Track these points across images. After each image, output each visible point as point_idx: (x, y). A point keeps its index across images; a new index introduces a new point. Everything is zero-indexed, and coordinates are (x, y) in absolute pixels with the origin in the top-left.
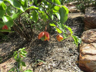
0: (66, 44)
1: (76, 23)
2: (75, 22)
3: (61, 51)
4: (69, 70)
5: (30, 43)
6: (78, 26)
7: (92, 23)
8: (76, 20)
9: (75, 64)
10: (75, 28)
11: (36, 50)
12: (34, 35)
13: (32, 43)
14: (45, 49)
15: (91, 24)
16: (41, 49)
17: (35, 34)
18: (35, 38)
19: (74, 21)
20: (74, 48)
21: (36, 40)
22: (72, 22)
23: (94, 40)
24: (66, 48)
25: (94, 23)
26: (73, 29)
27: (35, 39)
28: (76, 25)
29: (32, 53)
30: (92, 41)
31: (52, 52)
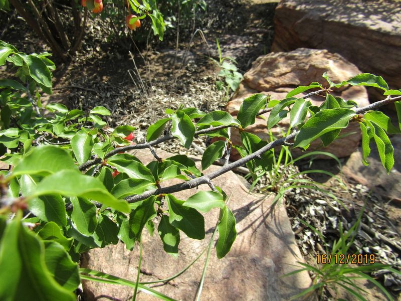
0: (195, 87)
1: (255, 27)
2: (252, 22)
3: (173, 106)
4: (179, 151)
5: (67, 65)
6: (258, 37)
7: (292, 33)
8: (259, 15)
9: (201, 140)
10: (244, 42)
11: (88, 91)
12: (87, 41)
13: (75, 67)
14: (119, 93)
15: (290, 34)
16: (108, 90)
17: (91, 38)
18: (88, 52)
19: (252, 16)
20: (217, 103)
21: (92, 59)
22: (245, 20)
23: (273, 84)
24: (190, 98)
25: (297, 33)
26: (237, 46)
27: (90, 56)
28: (251, 34)
29: (71, 98)
30: (267, 86)
31: (142, 103)
